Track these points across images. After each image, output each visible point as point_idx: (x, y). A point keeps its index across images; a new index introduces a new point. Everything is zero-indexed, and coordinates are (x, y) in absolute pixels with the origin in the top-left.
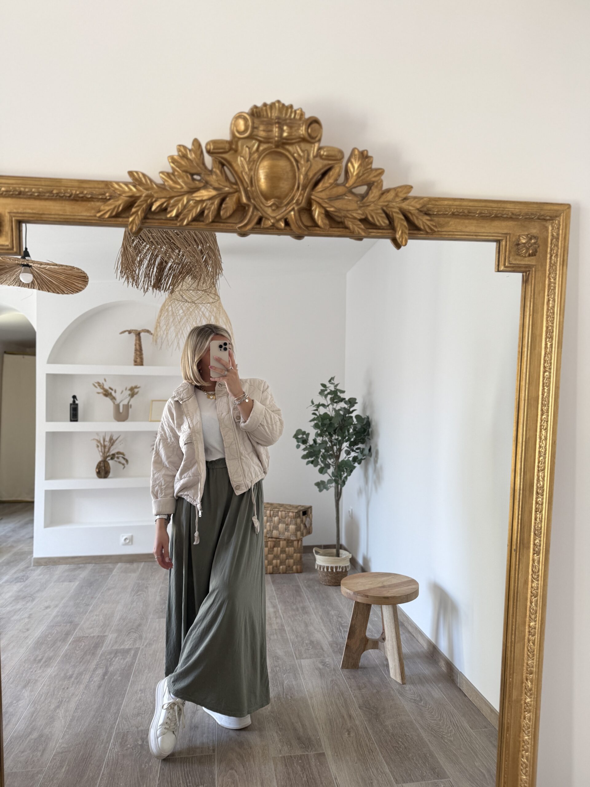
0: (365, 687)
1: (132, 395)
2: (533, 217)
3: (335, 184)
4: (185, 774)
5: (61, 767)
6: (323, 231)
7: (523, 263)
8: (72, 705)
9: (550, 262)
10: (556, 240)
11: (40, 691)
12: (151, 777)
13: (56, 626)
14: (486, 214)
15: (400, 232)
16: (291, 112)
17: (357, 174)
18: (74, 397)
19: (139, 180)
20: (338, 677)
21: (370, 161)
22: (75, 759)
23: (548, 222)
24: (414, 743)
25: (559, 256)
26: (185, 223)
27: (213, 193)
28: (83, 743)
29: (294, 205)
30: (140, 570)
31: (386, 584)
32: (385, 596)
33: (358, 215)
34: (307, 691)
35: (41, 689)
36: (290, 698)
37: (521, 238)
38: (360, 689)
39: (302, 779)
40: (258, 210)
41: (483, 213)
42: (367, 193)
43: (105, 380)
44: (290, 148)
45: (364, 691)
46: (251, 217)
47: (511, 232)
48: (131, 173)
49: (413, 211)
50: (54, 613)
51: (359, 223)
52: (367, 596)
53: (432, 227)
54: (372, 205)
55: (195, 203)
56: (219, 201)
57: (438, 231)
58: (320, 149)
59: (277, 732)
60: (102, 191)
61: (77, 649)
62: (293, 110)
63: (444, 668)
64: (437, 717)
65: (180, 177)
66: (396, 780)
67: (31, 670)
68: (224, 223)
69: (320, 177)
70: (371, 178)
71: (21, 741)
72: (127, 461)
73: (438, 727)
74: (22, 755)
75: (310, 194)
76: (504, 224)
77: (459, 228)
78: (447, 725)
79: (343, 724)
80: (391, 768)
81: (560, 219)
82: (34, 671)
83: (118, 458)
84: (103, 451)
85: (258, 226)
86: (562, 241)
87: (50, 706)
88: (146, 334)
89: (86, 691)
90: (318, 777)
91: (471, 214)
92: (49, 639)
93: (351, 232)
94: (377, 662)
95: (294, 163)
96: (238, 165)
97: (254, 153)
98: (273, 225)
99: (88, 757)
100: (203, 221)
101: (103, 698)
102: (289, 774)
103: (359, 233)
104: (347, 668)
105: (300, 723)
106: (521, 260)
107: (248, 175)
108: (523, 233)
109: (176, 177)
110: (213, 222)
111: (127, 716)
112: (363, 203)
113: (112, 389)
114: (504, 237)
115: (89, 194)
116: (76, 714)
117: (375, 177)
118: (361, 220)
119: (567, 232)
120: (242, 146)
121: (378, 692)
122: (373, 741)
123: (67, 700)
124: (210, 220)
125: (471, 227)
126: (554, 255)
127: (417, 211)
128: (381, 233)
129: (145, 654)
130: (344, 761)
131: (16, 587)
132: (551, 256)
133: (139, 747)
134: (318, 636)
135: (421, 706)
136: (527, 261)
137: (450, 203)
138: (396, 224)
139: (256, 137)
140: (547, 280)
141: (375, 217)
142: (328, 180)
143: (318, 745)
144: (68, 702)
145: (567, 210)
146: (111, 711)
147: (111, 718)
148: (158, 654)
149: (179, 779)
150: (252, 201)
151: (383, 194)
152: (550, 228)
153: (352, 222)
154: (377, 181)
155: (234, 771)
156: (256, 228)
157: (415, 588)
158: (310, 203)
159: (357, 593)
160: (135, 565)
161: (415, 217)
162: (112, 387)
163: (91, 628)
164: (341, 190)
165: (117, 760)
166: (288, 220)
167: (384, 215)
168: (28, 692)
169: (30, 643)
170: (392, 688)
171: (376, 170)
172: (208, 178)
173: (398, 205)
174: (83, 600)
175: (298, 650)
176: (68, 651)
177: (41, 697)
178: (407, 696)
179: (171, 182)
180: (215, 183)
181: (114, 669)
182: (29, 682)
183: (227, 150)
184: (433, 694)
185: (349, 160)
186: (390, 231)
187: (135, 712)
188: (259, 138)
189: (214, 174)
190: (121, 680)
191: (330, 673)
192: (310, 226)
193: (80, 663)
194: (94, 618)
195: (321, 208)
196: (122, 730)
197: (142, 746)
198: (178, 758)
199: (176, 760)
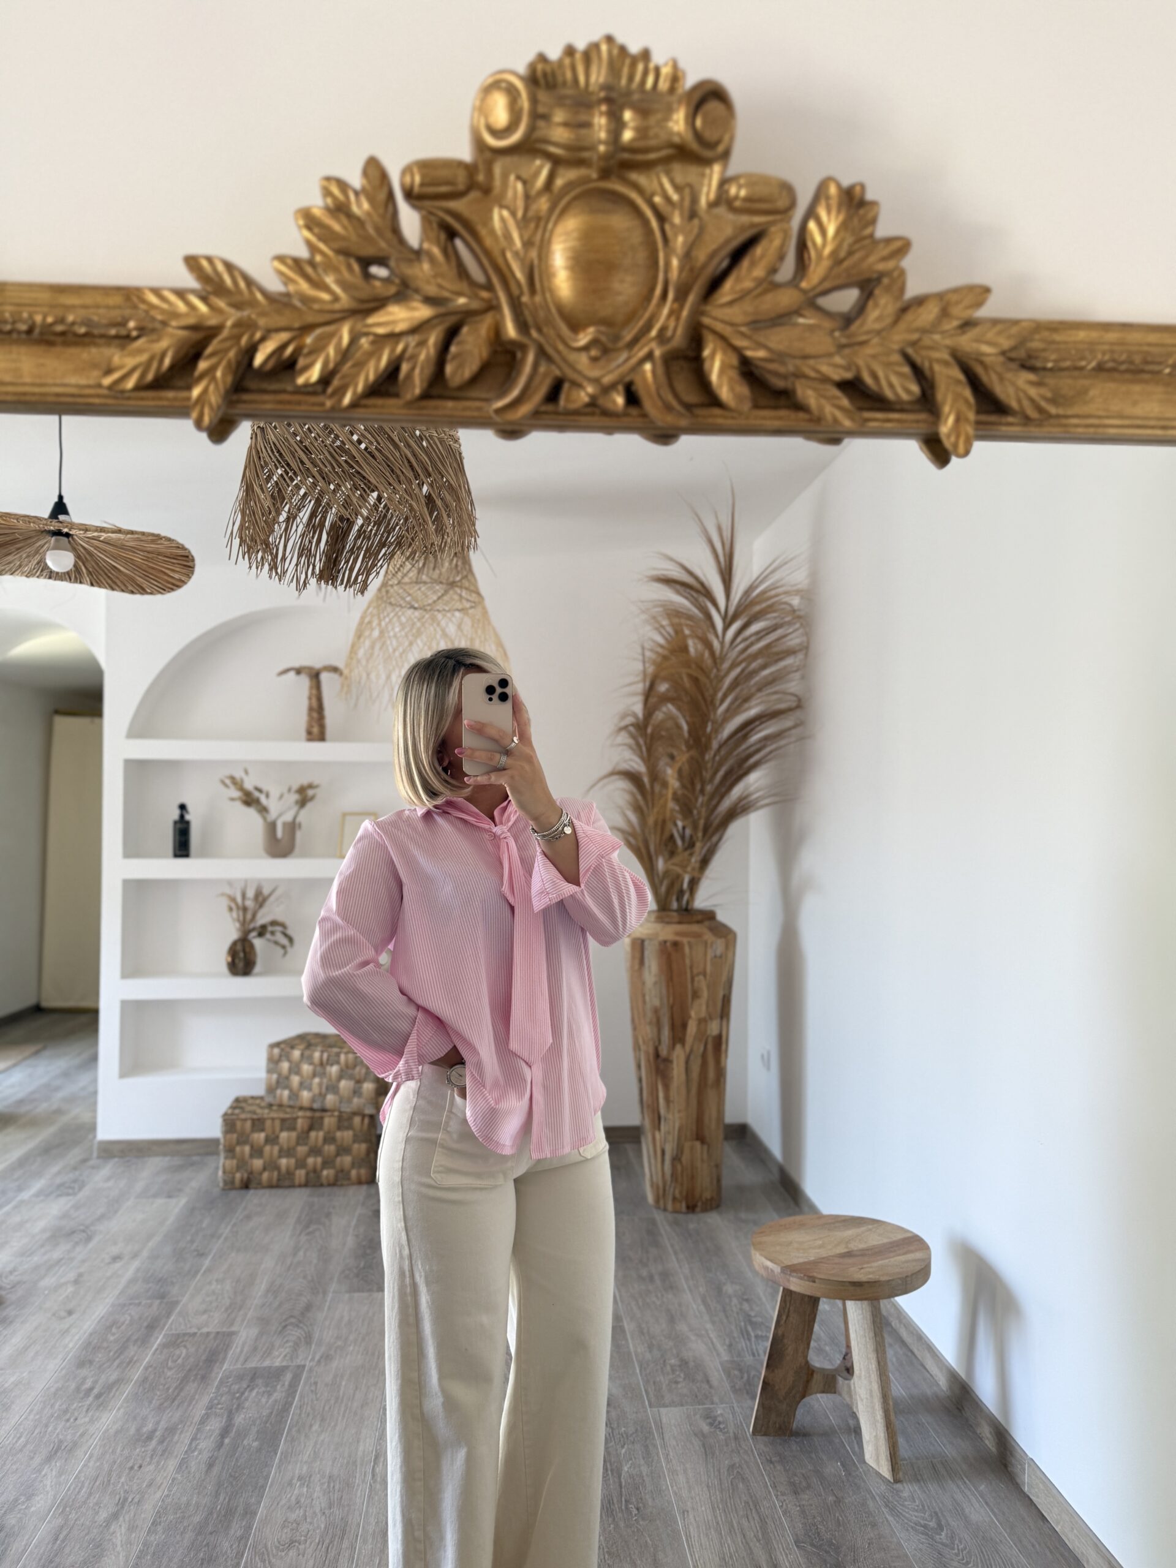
0: (809, 1487)
1: (303, 802)
3: (770, 283)
6: (733, 418)
8: (147, 1512)
11: (79, 1472)
13: (130, 1304)
15: (951, 420)
16: (646, 73)
17: (834, 253)
18: (183, 807)
19: (216, 279)
20: (746, 1457)
21: (870, 215)
26: (347, 400)
27: (423, 312)
29: (653, 345)
31: (856, 1246)
32: (855, 1280)
33: (835, 369)
34: (675, 1494)
35: (84, 1465)
36: (635, 1511)
38: (796, 1493)
40: (549, 359)
42: (860, 309)
43: (246, 772)
44: (643, 179)
45: (806, 1497)
46: (530, 377)
48: (192, 262)
49: (993, 358)
50: (130, 1273)
51: (836, 392)
52: (813, 1280)
53: (1043, 404)
54: (875, 341)
55: (373, 343)
56: (441, 336)
57: (1058, 416)
58: (726, 180)
60: (116, 314)
61: (170, 1364)
62: (652, 65)
63: (990, 1443)
65: (329, 267)
67: (67, 1416)
68: (455, 399)
69: (725, 264)
70: (875, 263)
72: (291, 940)
75: (697, 313)
77: (1116, 406)
82: (72, 1420)
83: (273, 933)
84: (241, 918)
85: (550, 407)
87: (97, 1513)
88: (334, 676)
89: (179, 1477)
91: (1151, 368)
92: (112, 1338)
93: (811, 420)
94: (834, 1420)
95: (654, 224)
96: (492, 232)
97: (540, 193)
98: (593, 403)
100: (397, 395)
101: (217, 1494)
103: (836, 421)
104: (765, 1435)
107: (522, 261)
109: (320, 271)
110: (426, 396)
111: (266, 1546)
112: (848, 337)
113: (260, 790)
115: (83, 323)
116: (152, 1539)
117: (884, 259)
118: (842, 385)
120: (505, 175)
121: (838, 1501)
123: (136, 1500)
124: (417, 391)
127: (1001, 359)
128: (896, 421)
129: (316, 1383)
131: (56, 1207)
134: (697, 1348)
135: (943, 1544)
137: (1094, 335)
138: (940, 394)
139: (543, 147)
141: (881, 374)
142: (750, 271)
144: (138, 1503)
146: (232, 1532)
147: (229, 1551)
148: (344, 1383)
150: (534, 334)
151: (904, 310)
153: (815, 389)
154: (889, 274)
156: (546, 413)
157: (923, 1260)
158: (696, 338)
159: (790, 1269)
161: (994, 377)
162: (260, 785)
163: (205, 1312)
164: (786, 299)
166: (634, 388)
167: (906, 369)
168: (54, 1473)
169: (71, 1345)
170: (870, 1492)
171: (888, 241)
172: (410, 271)
173: (948, 342)
174: (192, 1241)
175: (654, 1383)
176: (150, 1369)
177: (81, 1489)
178: (907, 1515)
179: (304, 286)
180: (428, 282)
181: (244, 1419)
182: (59, 1448)
183: (461, 187)
184: (967, 1511)
185: (811, 213)
186: (923, 416)
187: (284, 1536)
188: (553, 149)
189: (425, 259)
190: (259, 1450)
191: (727, 1445)
192: (697, 406)
193: (173, 1402)
194: (213, 1287)
195: (730, 353)
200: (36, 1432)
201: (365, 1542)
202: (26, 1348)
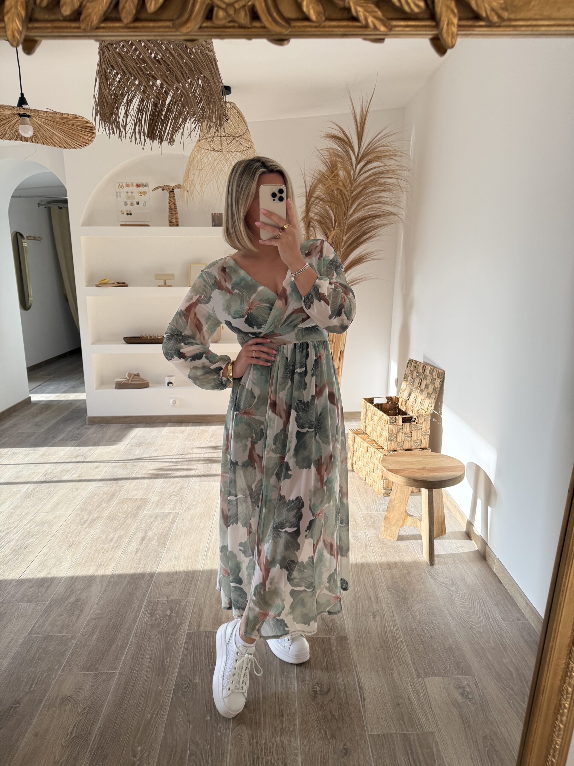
0: (396, 566)
5: (93, 633)
11: (82, 553)
12: (175, 650)
20: (369, 554)
22: (107, 626)
24: (440, 632)
28: (116, 610)
30: (187, 432)
35: (83, 551)
38: (390, 569)
39: (322, 664)
45: (394, 570)
50: (103, 473)
51: (373, 8)
57: (510, 20)
61: (120, 511)
64: (468, 605)
66: (418, 673)
67: (76, 531)
71: (60, 604)
73: (468, 615)
74: (59, 619)
78: (477, 614)
79: (369, 607)
80: (414, 659)
82: (78, 533)
85: (208, 23)
87: (89, 569)
88: (179, 190)
89: (123, 556)
90: (338, 663)
92: (95, 500)
93: (361, 27)
99: (118, 625)
101: (139, 563)
103: (375, 27)
110: (136, 19)
111: (159, 584)
116: (112, 579)
121: (409, 573)
129: (183, 519)
130: (366, 648)
133: (167, 618)
135: (453, 591)
143: (341, 628)
144: (106, 566)
146: (145, 578)
147: (144, 585)
160: (183, 426)
163: (135, 490)
165: (146, 630)
166: (254, 10)
168: (71, 554)
169: (77, 503)
170: (424, 570)
176: (112, 513)
177: (83, 559)
178: (439, 579)
181: (152, 534)
182: (73, 543)
184: (466, 579)
186: (430, 23)
187: (167, 580)
190: (158, 546)
191: (361, 548)
193: (121, 526)
196: (154, 599)
197: (170, 616)
198: (203, 632)
199: (201, 634)
200: (63, 537)
201: (201, 583)
202: (58, 504)
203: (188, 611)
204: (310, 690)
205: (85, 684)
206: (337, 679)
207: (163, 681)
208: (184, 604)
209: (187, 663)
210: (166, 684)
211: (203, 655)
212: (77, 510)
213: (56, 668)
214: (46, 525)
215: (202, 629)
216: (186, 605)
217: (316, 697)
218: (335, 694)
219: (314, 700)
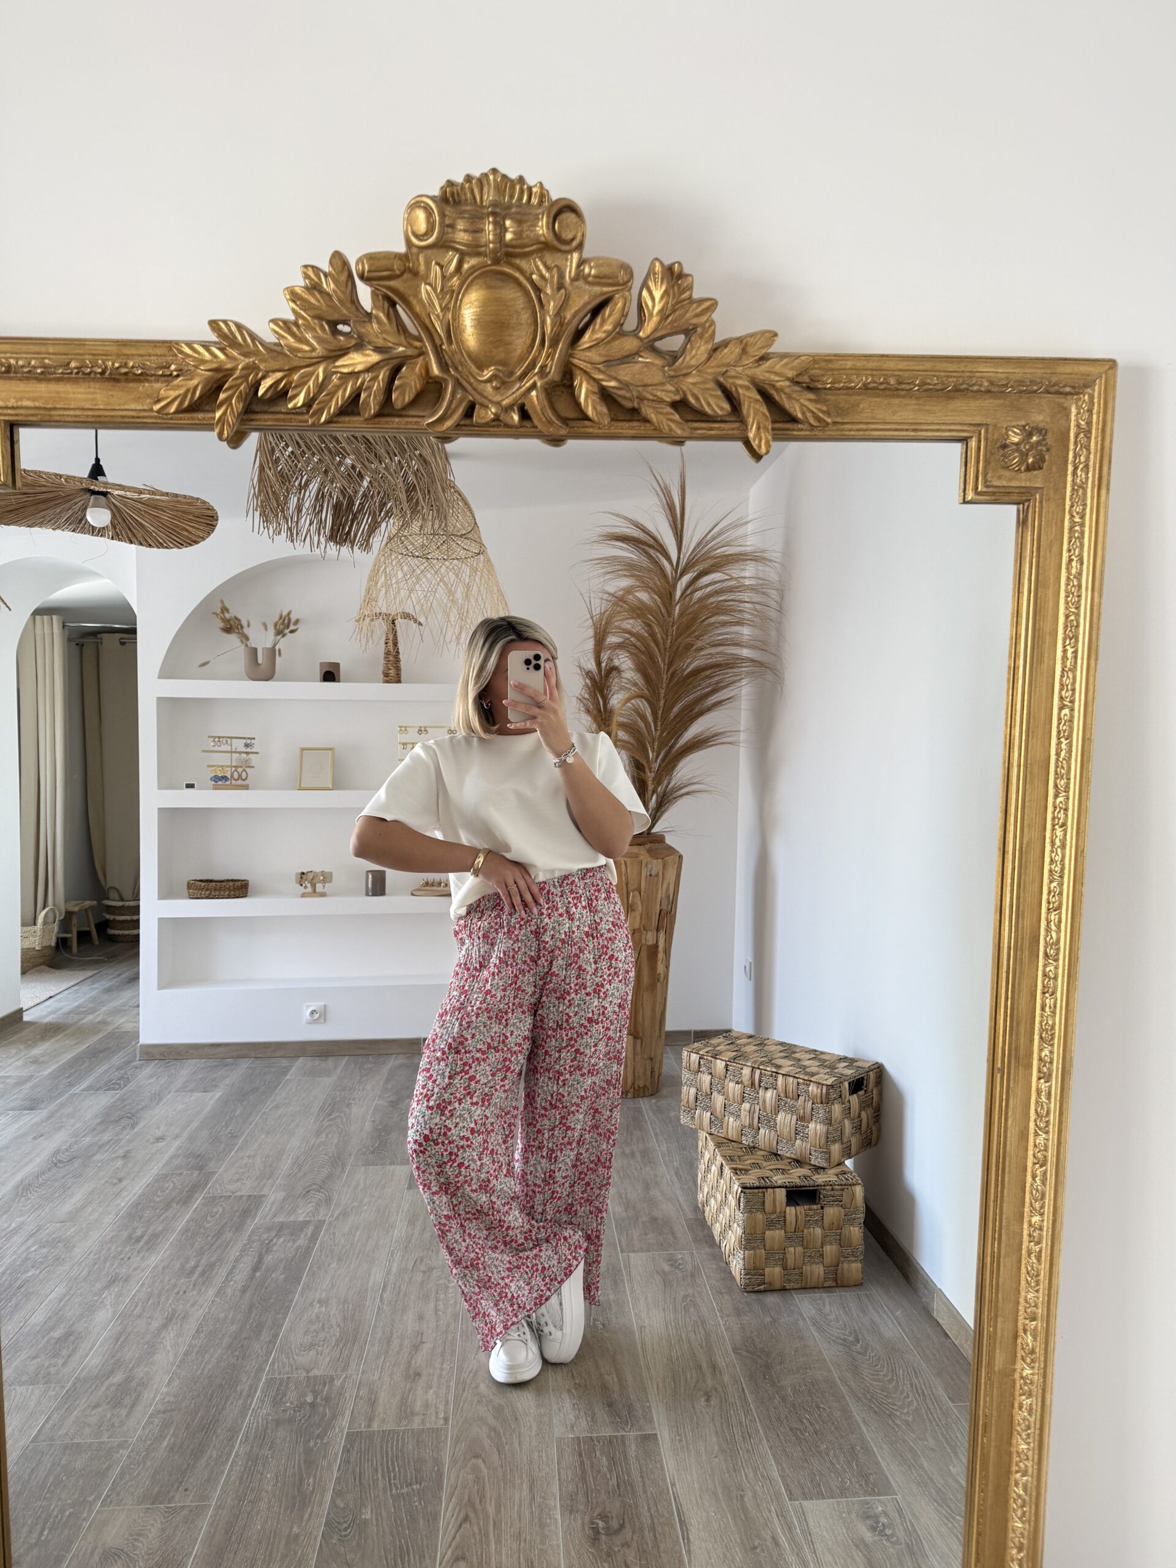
2: (1035, 388)
3: (617, 333)
4: (387, 1461)
5: (161, 1437)
6: (599, 428)
7: (1014, 484)
8: (191, 1326)
9: (1073, 481)
10: (1085, 436)
11: (134, 1295)
12: (325, 1463)
13: (173, 1174)
14: (935, 385)
15: (755, 427)
16: (522, 191)
17: (661, 311)
19: (230, 335)
20: (699, 1290)
21: (687, 284)
22: (188, 1424)
23: (1069, 397)
24: (833, 1423)
25: (1091, 469)
26: (323, 419)
27: (374, 357)
28: (206, 1396)
29: (536, 378)
30: (338, 1071)
33: (668, 394)
34: (636, 1314)
35: (137, 1291)
36: (600, 1326)
37: (1010, 433)
38: (739, 1315)
39: (608, 1483)
40: (464, 389)
41: (930, 384)
42: (684, 350)
44: (523, 263)
45: (747, 1319)
46: (451, 402)
47: (989, 421)
48: (214, 324)
49: (780, 383)
50: (172, 1150)
51: (669, 410)
53: (821, 415)
54: (694, 372)
55: (339, 379)
56: (387, 373)
57: (835, 423)
58: (581, 263)
59: (569, 1391)
60: (161, 360)
61: (208, 1218)
62: (525, 186)
64: (885, 1376)
65: (308, 326)
66: (791, 1493)
68: (401, 416)
69: (587, 318)
70: (691, 317)
71: (94, 1386)
73: (885, 1394)
74: (94, 1412)
75: (566, 355)
76: (974, 404)
77: (881, 414)
78: (902, 1393)
79: (696, 1383)
80: (783, 1470)
81: (1094, 390)
82: (125, 1259)
85: (467, 422)
86: (1096, 438)
87: (150, 1324)
89: (218, 1299)
90: (640, 1479)
91: (903, 386)
92: (158, 1199)
93: (655, 429)
95: (533, 294)
96: (421, 301)
97: (452, 276)
98: (497, 419)
99: (211, 1421)
100: (359, 414)
101: (250, 1311)
102: (584, 1472)
103: (671, 429)
105: (615, 1376)
106: (1011, 480)
107: (441, 322)
108: (1014, 423)
109: (302, 329)
110: (379, 415)
111: (290, 1348)
112: (675, 370)
114: (974, 432)
115: (138, 367)
116: (196, 1342)
117: (697, 315)
118: (674, 405)
119: (1109, 417)
120: (428, 264)
121: (774, 1321)
122: (753, 1415)
123: (182, 1315)
124: (373, 411)
125: (905, 412)
126: (1081, 466)
127: (787, 383)
128: (718, 429)
129: (334, 1234)
130: (693, 1453)
131: (104, 1100)
132: (1076, 468)
133: (307, 1407)
134: (667, 1208)
135: (859, 1353)
136: (1023, 480)
137: (859, 364)
138: (745, 411)
139: (452, 244)
140: (1067, 517)
141: (700, 397)
142: (602, 325)
143: (645, 1418)
144: (184, 1317)
145: (1110, 372)
146: (262, 1337)
147: (260, 1350)
148: (358, 1233)
149: (376, 1470)
150: (452, 372)
151: (715, 350)
152: (1074, 410)
153: (655, 409)
154: (703, 325)
155: (481, 1460)
156: (465, 425)
158: (568, 373)
160: (331, 1062)
161: (783, 396)
163: (238, 1180)
164: (629, 344)
165: (265, 1431)
166: (525, 408)
167: (719, 393)
168: (112, 1296)
169: (122, 1205)
170: (802, 1315)
171: (701, 301)
172: (363, 330)
173: (746, 372)
174: (227, 1126)
176: (191, 1223)
177: (136, 1307)
178: (831, 1332)
179: (291, 340)
180: (377, 337)
181: (273, 1259)
182: (116, 1278)
183: (398, 272)
184: (882, 1330)
185: (645, 285)
186: (737, 425)
187: (305, 1341)
188: (458, 246)
189: (374, 320)
190: (286, 1280)
191: (684, 1280)
192: (573, 419)
193: (212, 1246)
194: (246, 1160)
195: (592, 381)
196: (280, 1374)
197: (313, 1405)
198: (379, 1431)
199: (374, 1435)
200: (96, 1267)
202: (83, 1207)
203: (347, 1395)
204: (586, 1528)
205: (149, 1527)
206: (637, 1507)
207: (302, 1517)
208: (339, 1383)
209: (347, 1486)
210: (306, 1524)
211: (380, 1472)
212: (122, 1217)
213: (91, 1499)
214: (60, 1245)
215: (375, 1426)
216: (342, 1386)
217: (598, 1539)
218: (633, 1532)
219: (594, 1545)
